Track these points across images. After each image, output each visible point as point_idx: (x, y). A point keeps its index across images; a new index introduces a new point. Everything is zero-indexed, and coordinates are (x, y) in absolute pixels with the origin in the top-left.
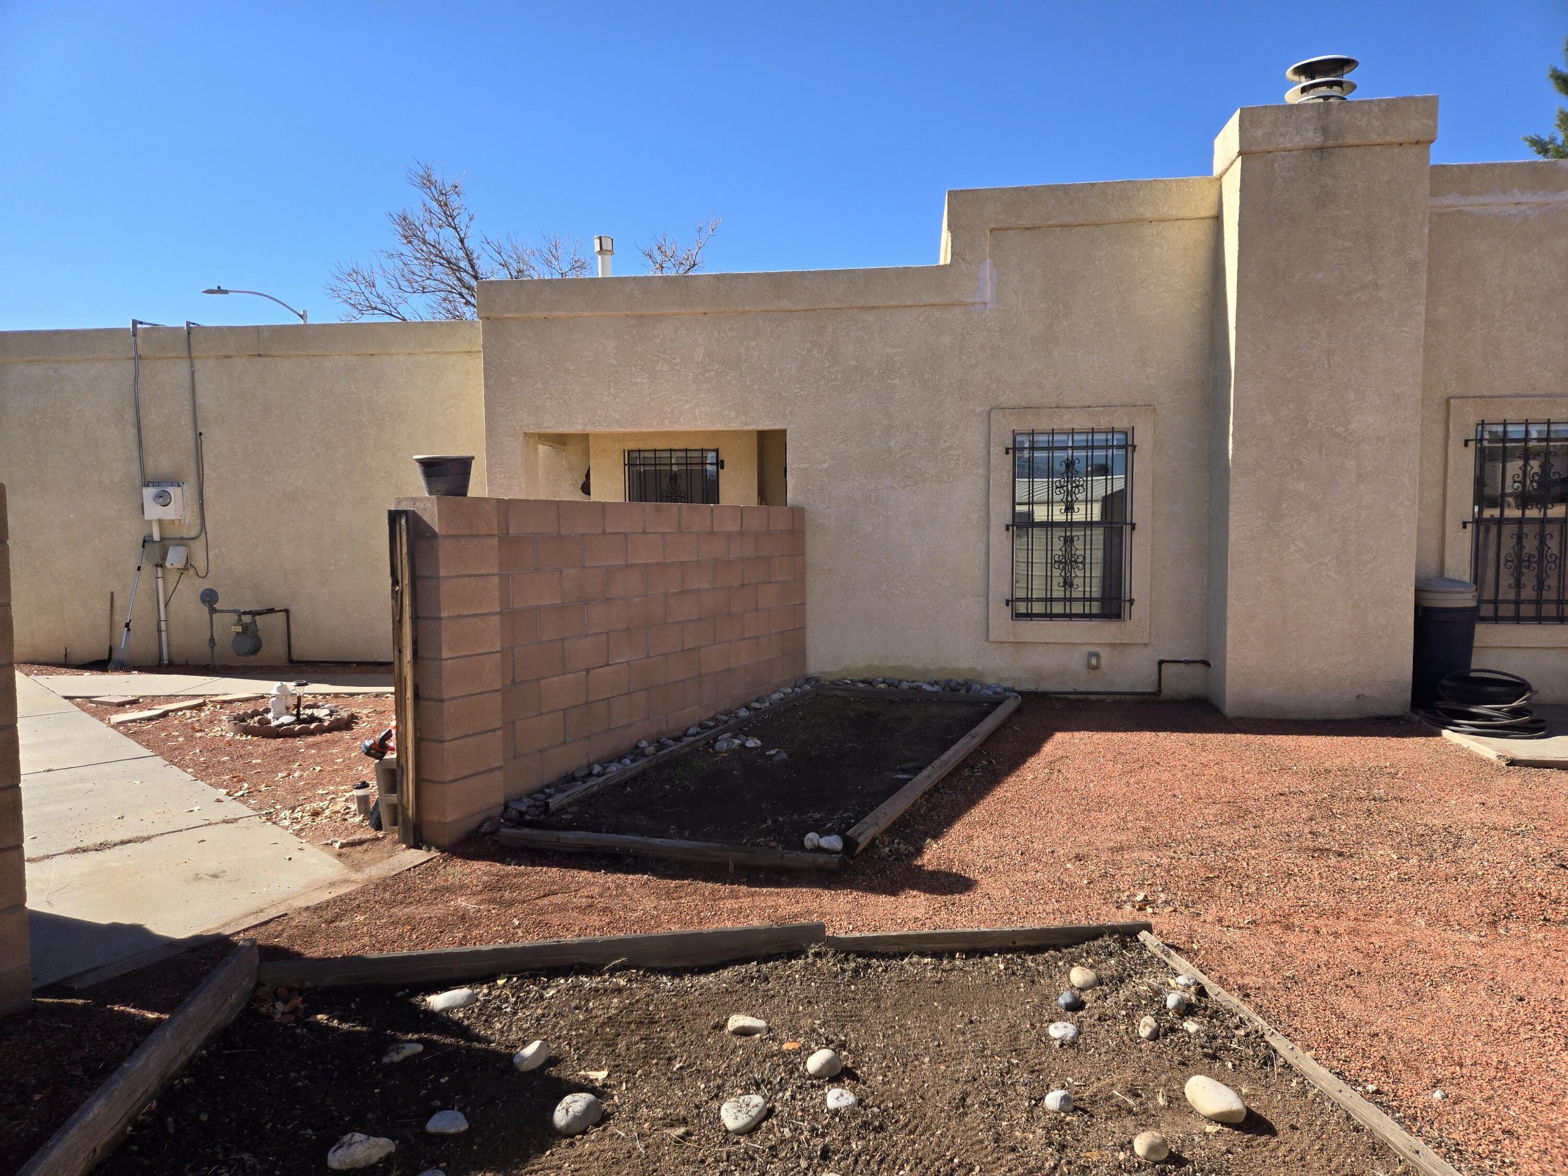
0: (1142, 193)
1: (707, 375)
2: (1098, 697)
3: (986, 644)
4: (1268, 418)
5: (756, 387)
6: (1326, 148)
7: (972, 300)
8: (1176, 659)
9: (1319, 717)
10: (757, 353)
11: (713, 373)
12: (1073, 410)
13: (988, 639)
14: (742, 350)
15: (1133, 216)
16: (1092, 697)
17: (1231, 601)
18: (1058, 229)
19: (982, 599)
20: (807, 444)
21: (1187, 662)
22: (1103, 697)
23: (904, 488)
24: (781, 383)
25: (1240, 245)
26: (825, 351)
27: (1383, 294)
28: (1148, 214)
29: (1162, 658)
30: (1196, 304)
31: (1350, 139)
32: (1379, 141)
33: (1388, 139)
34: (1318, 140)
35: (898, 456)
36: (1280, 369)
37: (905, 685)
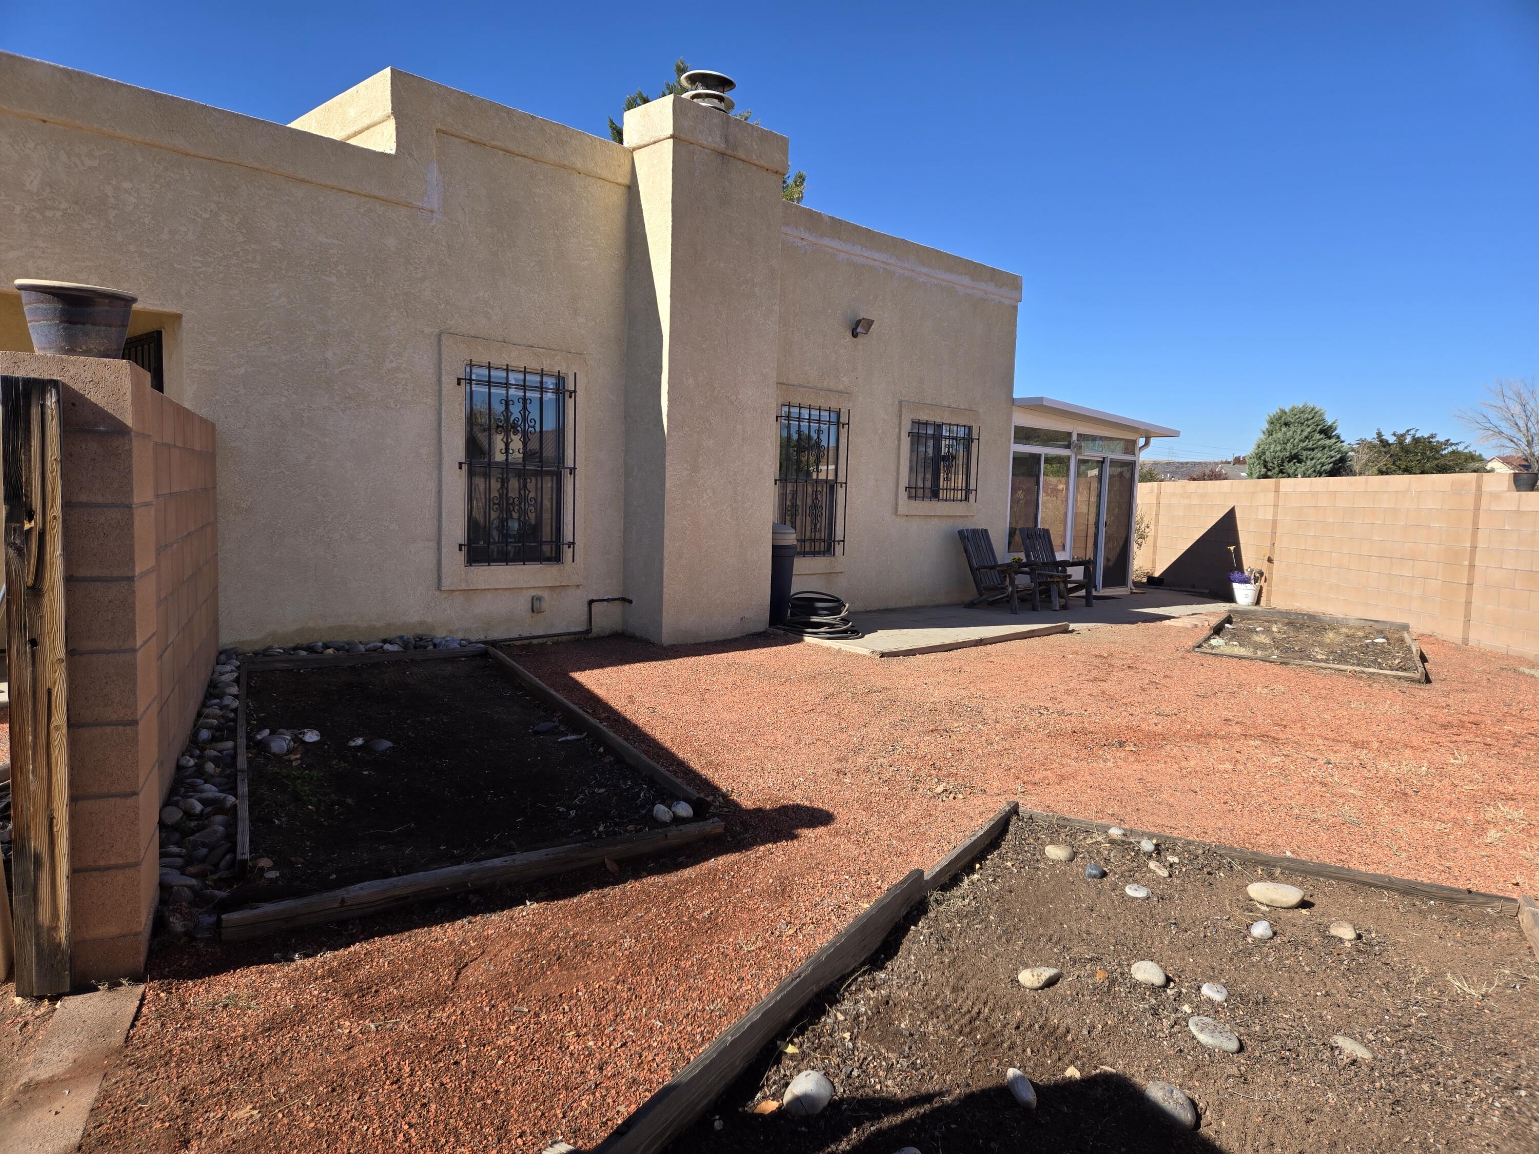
0: (573, 141)
1: (49, 214)
2: (540, 640)
3: (437, 593)
4: (691, 381)
5: (132, 248)
6: (726, 155)
7: (420, 204)
8: (601, 598)
9: (719, 638)
10: (134, 200)
11: (59, 214)
12: (520, 348)
13: (439, 588)
14: (109, 191)
15: (566, 163)
16: (535, 641)
17: (666, 542)
18: (501, 153)
19: (433, 545)
20: (214, 339)
21: (608, 600)
22: (545, 640)
23: (344, 411)
24: (172, 250)
26: (237, 220)
28: (579, 164)
29: (591, 598)
30: (614, 265)
31: (741, 154)
32: (756, 162)
33: (762, 163)
34: (722, 146)
35: (337, 371)
36: (699, 339)
37: (362, 648)
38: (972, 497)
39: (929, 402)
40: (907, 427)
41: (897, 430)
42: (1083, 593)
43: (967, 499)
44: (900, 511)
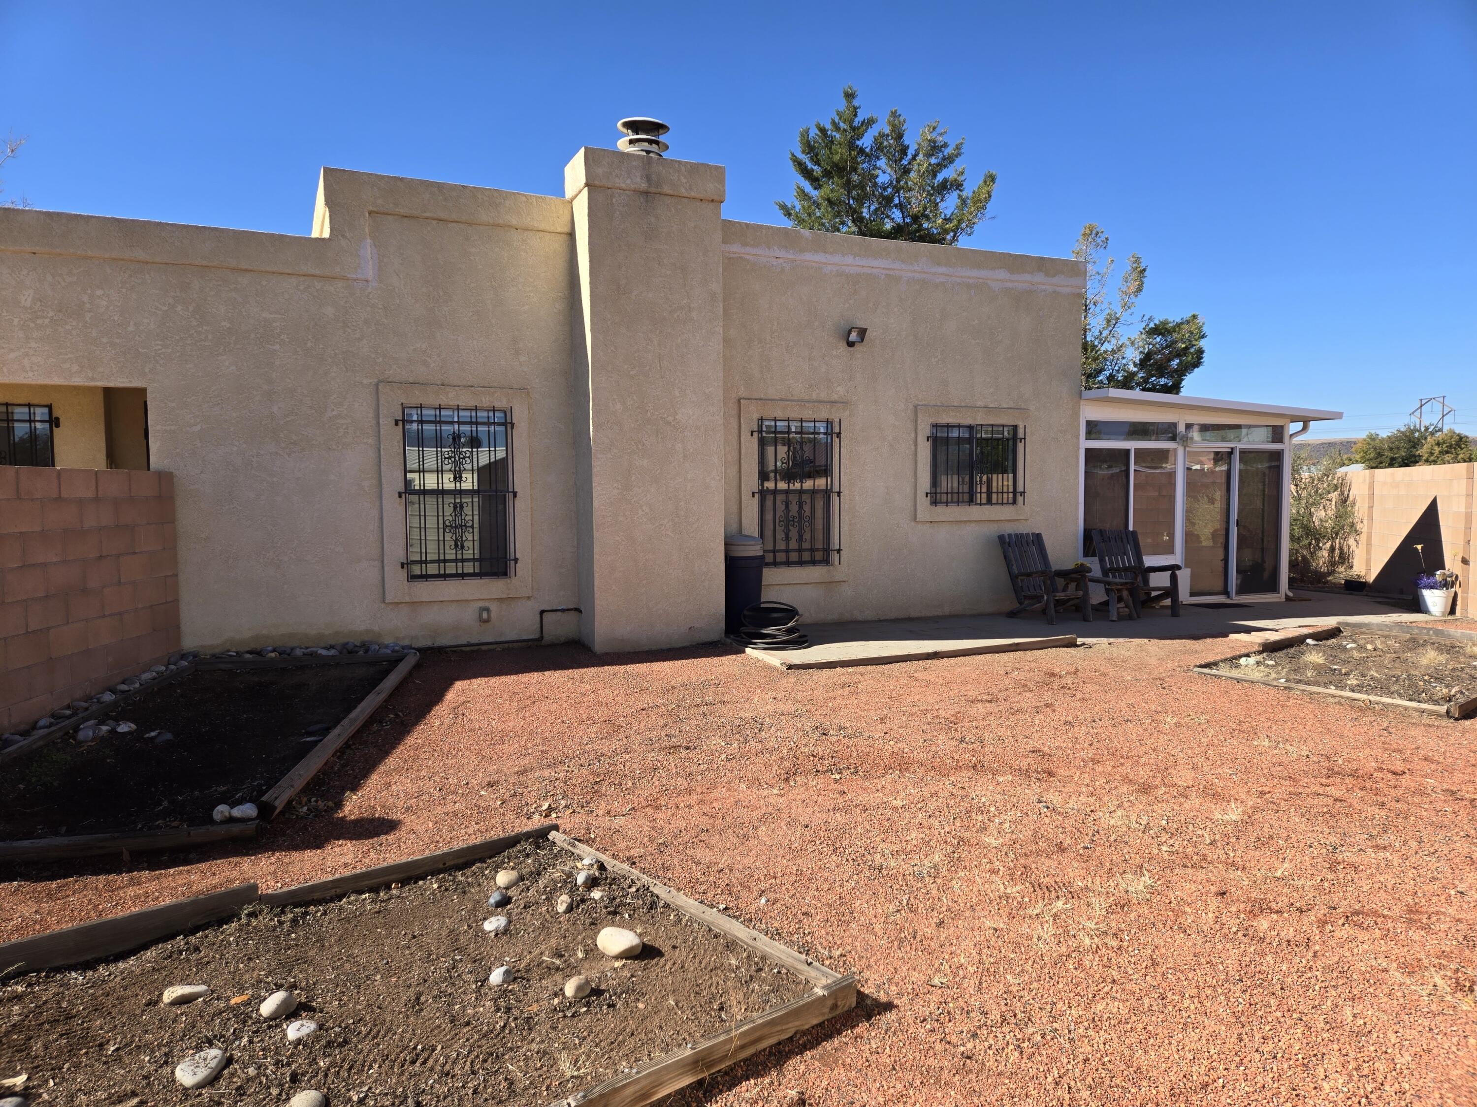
0: (507, 202)
1: (39, 322)
2: (490, 647)
3: (383, 605)
4: (619, 406)
5: (105, 340)
6: (650, 193)
7: (354, 276)
8: (553, 608)
9: (664, 647)
10: (105, 303)
11: (47, 321)
12: (457, 388)
13: (384, 601)
14: (85, 298)
15: (501, 222)
16: (484, 648)
17: (596, 557)
18: (434, 222)
19: (377, 564)
20: (174, 405)
21: (563, 610)
22: (495, 646)
23: (289, 455)
24: (137, 338)
25: (591, 261)
26: (191, 309)
27: (694, 315)
28: (514, 222)
29: (543, 608)
30: (557, 306)
31: (666, 189)
32: (686, 194)
33: (693, 194)
34: (644, 186)
35: (282, 422)
36: (626, 367)
37: (299, 652)
38: (1020, 499)
39: (955, 404)
40: (925, 430)
41: (913, 435)
42: (1168, 602)
43: (1014, 502)
44: (920, 517)
